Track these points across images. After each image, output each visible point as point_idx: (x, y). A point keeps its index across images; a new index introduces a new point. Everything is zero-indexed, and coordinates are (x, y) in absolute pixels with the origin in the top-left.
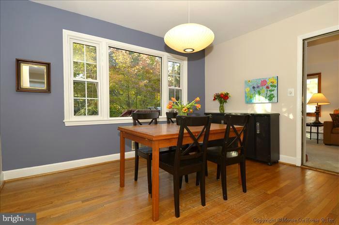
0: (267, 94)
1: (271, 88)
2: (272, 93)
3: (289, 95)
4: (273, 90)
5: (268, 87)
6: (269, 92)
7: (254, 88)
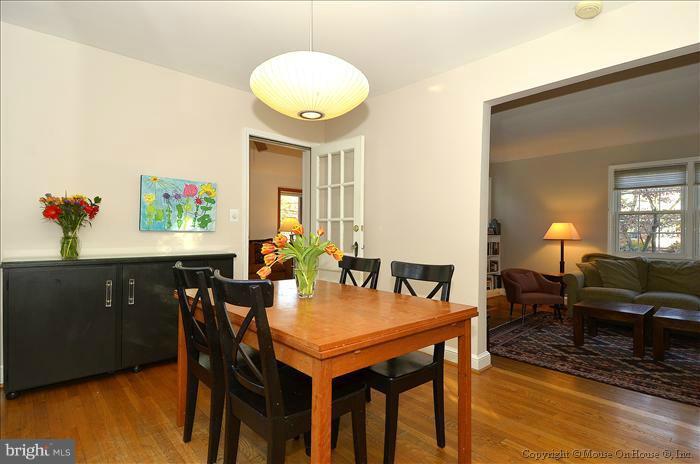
0: (196, 214)
1: (205, 204)
2: (207, 213)
3: (231, 219)
4: (210, 209)
5: (199, 201)
6: (200, 211)
7: (167, 196)
